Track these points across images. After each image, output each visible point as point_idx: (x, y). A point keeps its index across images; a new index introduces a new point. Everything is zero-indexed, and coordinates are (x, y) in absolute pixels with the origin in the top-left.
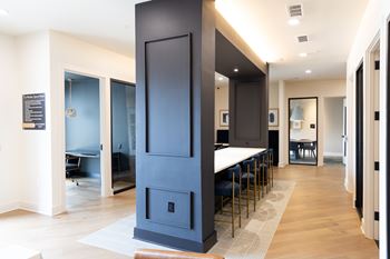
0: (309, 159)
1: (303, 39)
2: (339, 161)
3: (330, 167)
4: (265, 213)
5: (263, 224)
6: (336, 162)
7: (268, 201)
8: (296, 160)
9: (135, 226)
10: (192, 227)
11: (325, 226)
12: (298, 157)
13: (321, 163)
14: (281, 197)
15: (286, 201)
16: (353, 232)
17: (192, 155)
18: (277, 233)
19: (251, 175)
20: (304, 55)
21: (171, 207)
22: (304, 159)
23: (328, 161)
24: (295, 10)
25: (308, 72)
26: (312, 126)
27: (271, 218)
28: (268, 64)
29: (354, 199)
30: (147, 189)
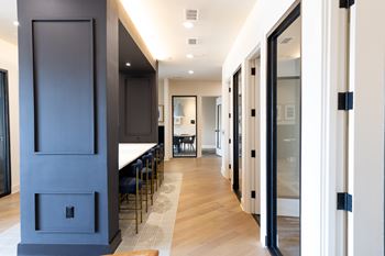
0: (189, 152)
1: (192, 42)
2: (213, 153)
3: (208, 158)
4: (162, 205)
5: (162, 215)
6: (210, 153)
7: (162, 194)
8: (179, 153)
9: (19, 241)
10: (97, 229)
11: (214, 209)
12: (180, 151)
13: (199, 155)
14: (173, 188)
15: (177, 192)
16: (236, 210)
17: (96, 152)
18: (177, 221)
19: (149, 170)
20: (190, 56)
21: (70, 212)
22: (185, 152)
23: (205, 152)
24: (191, 15)
25: (191, 72)
26: (193, 122)
27: (168, 209)
28: (157, 62)
29: (232, 182)
30: (37, 196)
